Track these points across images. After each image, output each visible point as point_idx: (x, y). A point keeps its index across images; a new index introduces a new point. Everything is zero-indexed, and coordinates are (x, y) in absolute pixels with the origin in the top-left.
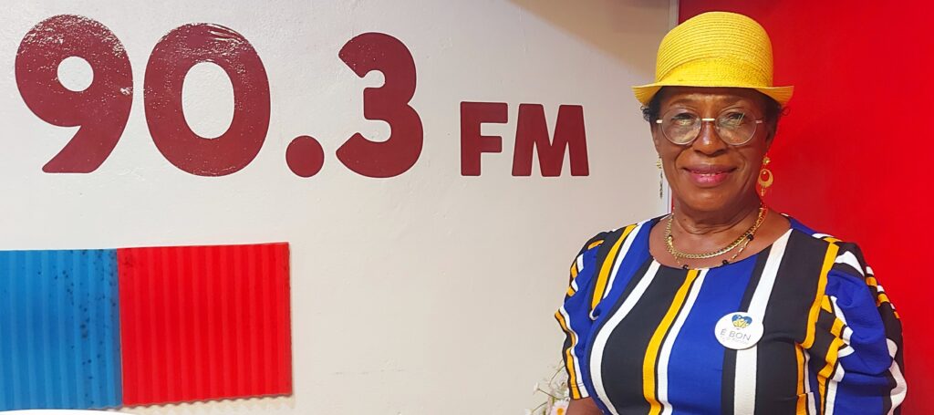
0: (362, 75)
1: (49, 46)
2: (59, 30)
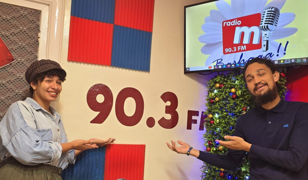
0: (165, 102)
1: (95, 91)
2: (98, 87)
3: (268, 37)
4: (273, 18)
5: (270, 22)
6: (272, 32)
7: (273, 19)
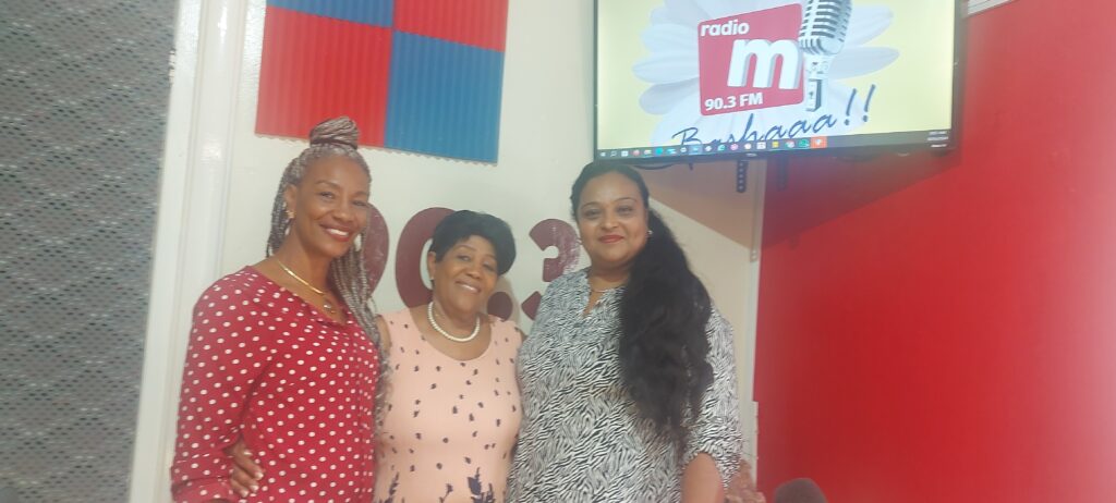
0: (543, 249)
3: (820, 73)
4: (834, 19)
5: (825, 30)
6: (832, 57)
7: (835, 23)
